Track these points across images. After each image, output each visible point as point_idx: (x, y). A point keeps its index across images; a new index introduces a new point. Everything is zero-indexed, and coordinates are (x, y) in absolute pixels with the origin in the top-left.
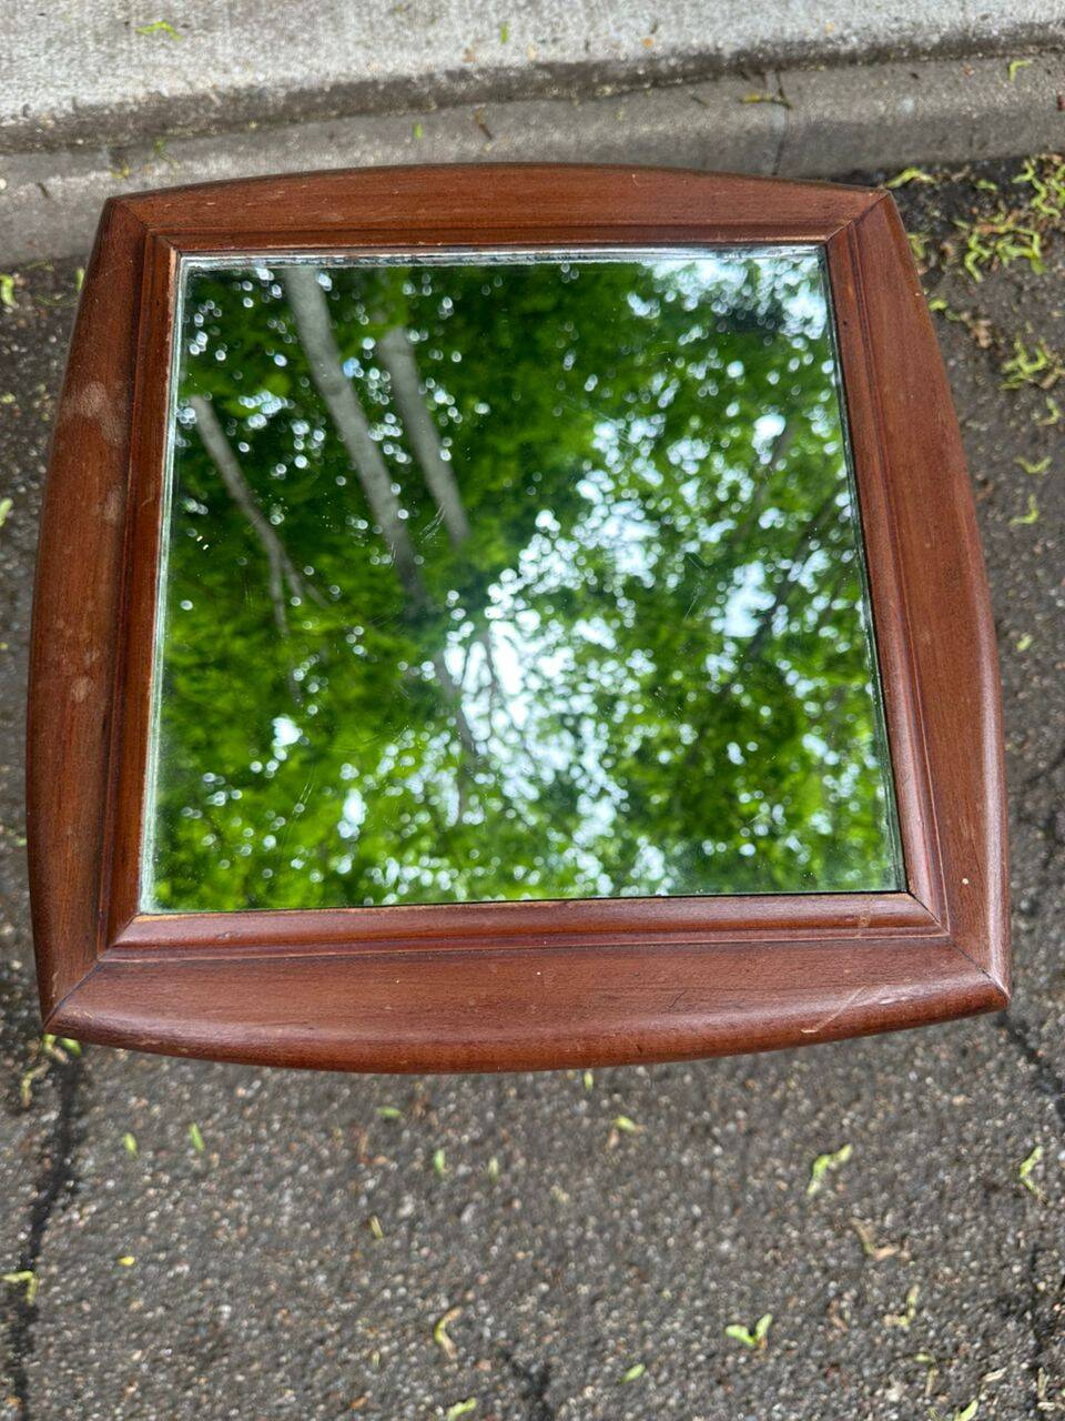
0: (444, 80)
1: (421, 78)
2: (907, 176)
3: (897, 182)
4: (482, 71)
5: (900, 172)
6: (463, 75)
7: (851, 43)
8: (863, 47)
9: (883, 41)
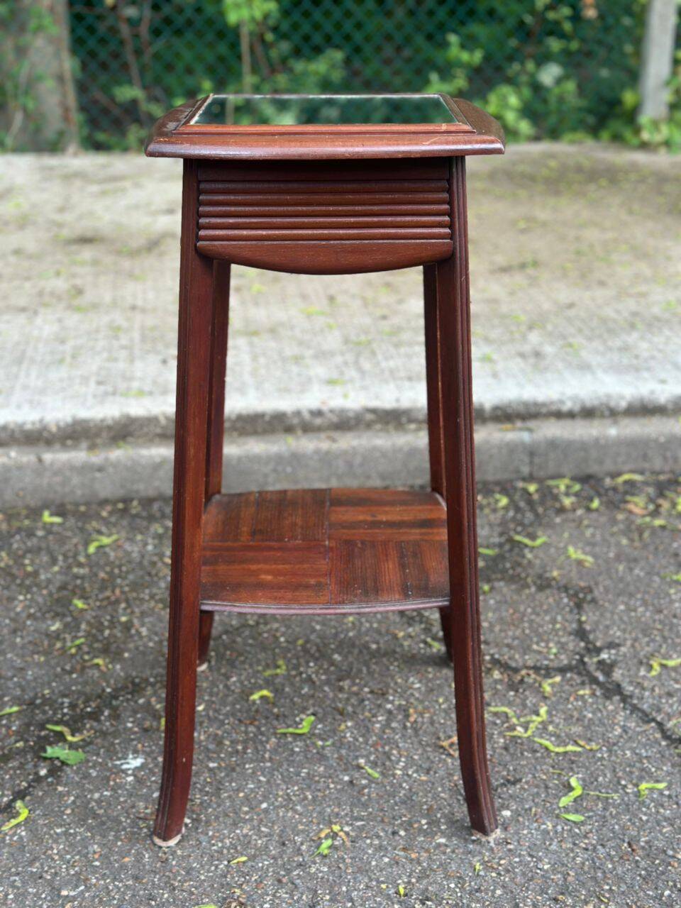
0: (307, 416)
1: (293, 413)
2: (626, 477)
3: (621, 480)
4: (332, 411)
5: (619, 474)
6: (318, 413)
7: (568, 406)
8: (577, 408)
9: (588, 404)
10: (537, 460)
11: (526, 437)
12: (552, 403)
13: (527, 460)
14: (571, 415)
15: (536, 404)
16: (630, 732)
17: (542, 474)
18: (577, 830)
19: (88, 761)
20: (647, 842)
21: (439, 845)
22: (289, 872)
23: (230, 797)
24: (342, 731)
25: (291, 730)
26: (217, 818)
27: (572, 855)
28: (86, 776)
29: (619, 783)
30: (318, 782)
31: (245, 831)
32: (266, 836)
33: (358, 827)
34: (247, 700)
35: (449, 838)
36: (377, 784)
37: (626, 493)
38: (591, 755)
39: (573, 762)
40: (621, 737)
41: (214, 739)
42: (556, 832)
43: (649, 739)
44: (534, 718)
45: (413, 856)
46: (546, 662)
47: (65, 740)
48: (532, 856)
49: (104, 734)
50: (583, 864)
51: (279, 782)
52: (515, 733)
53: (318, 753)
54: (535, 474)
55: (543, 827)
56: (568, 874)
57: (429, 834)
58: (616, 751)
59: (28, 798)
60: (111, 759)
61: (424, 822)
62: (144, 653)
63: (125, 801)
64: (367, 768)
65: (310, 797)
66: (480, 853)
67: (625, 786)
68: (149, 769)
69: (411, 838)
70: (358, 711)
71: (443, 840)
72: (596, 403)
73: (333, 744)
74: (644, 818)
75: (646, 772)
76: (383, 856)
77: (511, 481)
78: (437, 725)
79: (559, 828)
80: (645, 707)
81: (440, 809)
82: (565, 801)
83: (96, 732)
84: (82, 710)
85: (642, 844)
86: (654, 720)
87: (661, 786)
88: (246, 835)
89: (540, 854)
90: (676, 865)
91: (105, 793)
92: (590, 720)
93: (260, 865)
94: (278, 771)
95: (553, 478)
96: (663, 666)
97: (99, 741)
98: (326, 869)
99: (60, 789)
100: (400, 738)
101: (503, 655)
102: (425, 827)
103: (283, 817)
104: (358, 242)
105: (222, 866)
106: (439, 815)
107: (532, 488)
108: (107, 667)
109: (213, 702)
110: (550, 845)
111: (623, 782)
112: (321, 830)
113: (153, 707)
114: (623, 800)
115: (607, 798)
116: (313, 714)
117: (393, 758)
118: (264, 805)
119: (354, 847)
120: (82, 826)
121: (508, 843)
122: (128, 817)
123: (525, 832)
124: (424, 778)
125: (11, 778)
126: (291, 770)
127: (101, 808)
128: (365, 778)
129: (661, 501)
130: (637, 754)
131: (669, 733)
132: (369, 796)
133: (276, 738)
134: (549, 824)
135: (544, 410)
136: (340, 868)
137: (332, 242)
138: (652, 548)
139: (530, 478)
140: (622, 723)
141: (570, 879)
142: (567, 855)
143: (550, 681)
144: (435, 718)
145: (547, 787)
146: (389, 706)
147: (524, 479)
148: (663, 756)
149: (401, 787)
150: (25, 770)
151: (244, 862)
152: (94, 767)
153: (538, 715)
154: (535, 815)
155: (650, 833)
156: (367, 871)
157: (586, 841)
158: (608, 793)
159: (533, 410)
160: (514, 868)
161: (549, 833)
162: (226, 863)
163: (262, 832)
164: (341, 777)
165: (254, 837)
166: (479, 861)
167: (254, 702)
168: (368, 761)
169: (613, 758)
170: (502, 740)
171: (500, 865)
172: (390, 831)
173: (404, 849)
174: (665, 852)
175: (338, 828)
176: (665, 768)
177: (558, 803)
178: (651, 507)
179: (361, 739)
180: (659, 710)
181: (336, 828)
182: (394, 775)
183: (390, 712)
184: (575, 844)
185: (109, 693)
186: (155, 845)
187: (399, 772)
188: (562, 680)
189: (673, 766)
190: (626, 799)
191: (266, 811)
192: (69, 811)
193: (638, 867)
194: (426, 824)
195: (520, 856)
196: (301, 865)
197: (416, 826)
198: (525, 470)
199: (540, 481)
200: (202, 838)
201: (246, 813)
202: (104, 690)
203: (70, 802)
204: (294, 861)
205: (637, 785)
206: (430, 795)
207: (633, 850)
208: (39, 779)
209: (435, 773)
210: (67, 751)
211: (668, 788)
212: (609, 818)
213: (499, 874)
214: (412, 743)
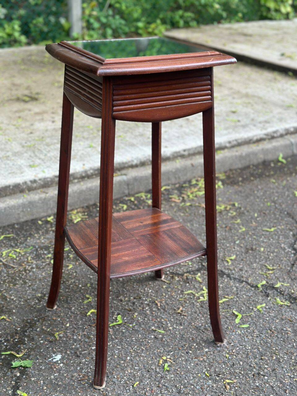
0: (29, 183)
1: (23, 183)
4: (40, 180)
6: (35, 181)
7: (135, 162)
8: (138, 163)
9: (143, 160)
10: (130, 187)
11: (125, 178)
12: (129, 162)
13: (126, 187)
14: (136, 166)
15: (123, 163)
16: (239, 288)
17: (132, 193)
18: (249, 331)
19: (35, 363)
20: (275, 327)
21: (207, 352)
22: (159, 382)
23: (111, 359)
24: (136, 318)
25: (115, 323)
26: (113, 370)
27: (254, 340)
28: (40, 370)
29: (249, 308)
30: (142, 341)
31: (129, 371)
32: (139, 370)
33: (172, 355)
34: (86, 316)
35: (208, 348)
36: (166, 335)
37: (168, 194)
38: (232, 300)
39: (228, 305)
40: (237, 291)
41: (85, 337)
42: (243, 334)
43: (247, 289)
44: (203, 292)
45: (201, 359)
46: (190, 269)
47: (17, 357)
48: (242, 346)
49: (32, 349)
50: (260, 342)
51: (127, 346)
52: (201, 300)
53: (133, 329)
54: (131, 193)
55: (237, 333)
56: (259, 348)
57: (201, 349)
58: (240, 297)
59: (20, 388)
60: (45, 359)
61: (195, 345)
62: (21, 308)
63: (67, 375)
64: (157, 330)
65: (144, 349)
66: (224, 350)
67: (252, 309)
68: (67, 358)
69: (195, 352)
70: (135, 308)
71: (207, 350)
72: (145, 159)
73: (136, 324)
74: (268, 319)
75: (255, 302)
76: (190, 363)
77: (122, 197)
78: (170, 305)
79: (242, 331)
80: (237, 277)
81: (197, 338)
82: (237, 321)
83: (28, 350)
84: (13, 341)
85: (274, 329)
86: (243, 281)
87: (264, 305)
88: (131, 373)
89: (244, 344)
90: (290, 333)
91: (55, 375)
92: (222, 287)
93: (146, 383)
94: (123, 342)
95: (137, 193)
96: (231, 260)
97: (32, 353)
98: (173, 376)
99: (33, 379)
100: (160, 314)
101: (173, 270)
102: (197, 347)
103: (140, 360)
104: (177, 105)
105: (131, 389)
106: (198, 340)
107: (133, 199)
108: (9, 319)
109: (72, 321)
110: (244, 339)
111: (251, 308)
112: (159, 361)
113: (46, 331)
114: (255, 314)
115: (250, 315)
116: (118, 314)
117: (164, 323)
118: (128, 358)
119: (177, 363)
120: (57, 392)
121: (230, 343)
122: (74, 381)
123: (233, 337)
124: (182, 327)
125: (4, 382)
126: (128, 340)
127: (59, 381)
128: (160, 334)
129: (183, 195)
130: (247, 296)
131: (252, 285)
132: (167, 341)
133: (111, 328)
134: (239, 331)
135: (126, 165)
136: (178, 373)
137: (167, 107)
138: (193, 214)
139: (129, 195)
140: (234, 285)
141: (261, 350)
142: (253, 341)
143: (198, 276)
144: (167, 302)
145: (227, 318)
146: (146, 302)
147: (126, 196)
148: (256, 294)
149: (176, 333)
150: (8, 376)
151: (139, 384)
152: (40, 365)
153: (204, 290)
154: (231, 329)
155: (273, 324)
156: (188, 371)
157: (255, 334)
158: (249, 313)
159: (122, 166)
160: (239, 352)
161: (241, 335)
162: (132, 387)
163: (136, 369)
164: (150, 337)
165: (135, 372)
166: (225, 353)
167: (89, 316)
168: (155, 327)
169: (241, 299)
170: (198, 304)
171: (234, 353)
172: (185, 352)
173: (196, 358)
174: (282, 329)
175: (166, 358)
176: (260, 298)
177: (235, 322)
178: (181, 199)
179: (146, 319)
180: (242, 277)
181: (164, 358)
182: (170, 330)
183: (148, 305)
184: (252, 336)
185: (20, 330)
186: (96, 389)
187: (171, 328)
188: (201, 274)
189: (262, 296)
190: (256, 313)
191: (131, 360)
192: (45, 388)
193: (278, 338)
194: (196, 345)
195: (238, 347)
196: (162, 377)
197: (193, 347)
198: (126, 192)
199: (133, 196)
200: (114, 380)
201: (123, 363)
202: (16, 330)
203: (42, 383)
204: (158, 377)
205: (256, 307)
206: (189, 333)
207: (273, 332)
208: (18, 378)
209: (184, 324)
210: (22, 362)
211: (267, 305)
212: (256, 323)
213: (236, 356)
214: (166, 315)
